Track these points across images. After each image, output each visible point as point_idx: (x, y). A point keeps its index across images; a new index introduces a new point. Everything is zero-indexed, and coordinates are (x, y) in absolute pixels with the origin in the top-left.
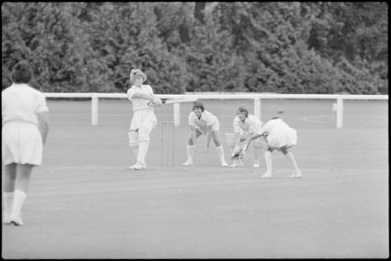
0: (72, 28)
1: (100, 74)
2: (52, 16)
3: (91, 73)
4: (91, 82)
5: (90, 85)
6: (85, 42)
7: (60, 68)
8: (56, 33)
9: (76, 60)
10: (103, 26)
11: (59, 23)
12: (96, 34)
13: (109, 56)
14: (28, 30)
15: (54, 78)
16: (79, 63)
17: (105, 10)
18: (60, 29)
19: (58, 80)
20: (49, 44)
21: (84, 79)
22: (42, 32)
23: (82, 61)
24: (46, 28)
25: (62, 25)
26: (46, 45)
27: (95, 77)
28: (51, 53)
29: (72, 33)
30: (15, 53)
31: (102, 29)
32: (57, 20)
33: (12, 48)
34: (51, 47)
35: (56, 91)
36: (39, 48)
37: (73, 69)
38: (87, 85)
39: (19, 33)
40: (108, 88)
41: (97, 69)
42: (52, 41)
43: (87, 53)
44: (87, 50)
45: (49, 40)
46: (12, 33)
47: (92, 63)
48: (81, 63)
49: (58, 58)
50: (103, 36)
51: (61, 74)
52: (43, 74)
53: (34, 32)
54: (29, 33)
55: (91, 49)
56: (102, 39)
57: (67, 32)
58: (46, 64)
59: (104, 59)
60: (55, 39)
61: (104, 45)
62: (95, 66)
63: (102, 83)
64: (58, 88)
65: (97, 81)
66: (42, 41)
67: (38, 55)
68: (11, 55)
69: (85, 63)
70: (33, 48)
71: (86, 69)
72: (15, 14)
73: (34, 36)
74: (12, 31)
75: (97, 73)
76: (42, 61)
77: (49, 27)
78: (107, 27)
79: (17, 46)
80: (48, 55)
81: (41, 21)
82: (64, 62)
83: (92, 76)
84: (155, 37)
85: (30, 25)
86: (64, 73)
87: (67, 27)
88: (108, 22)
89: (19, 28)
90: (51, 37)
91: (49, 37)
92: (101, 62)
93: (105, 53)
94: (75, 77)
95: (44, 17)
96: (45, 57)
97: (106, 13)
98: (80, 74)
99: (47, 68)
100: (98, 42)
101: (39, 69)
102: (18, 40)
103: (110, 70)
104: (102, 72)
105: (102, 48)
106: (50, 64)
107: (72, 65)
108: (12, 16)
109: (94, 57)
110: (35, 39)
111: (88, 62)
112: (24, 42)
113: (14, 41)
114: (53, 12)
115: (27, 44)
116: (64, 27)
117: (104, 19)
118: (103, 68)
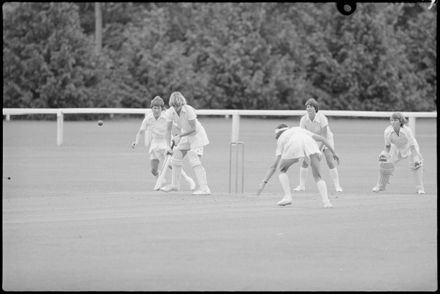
0: (386, 38)
2: (363, 25)
3: (407, 88)
4: (407, 99)
5: (406, 103)
6: (400, 53)
7: (371, 83)
8: (366, 44)
9: (389, 75)
10: (421, 36)
11: (370, 32)
12: (414, 45)
13: (428, 70)
14: (334, 41)
15: (364, 94)
16: (394, 78)
17: (424, 17)
19: (369, 97)
20: (359, 56)
21: (399, 96)
22: (351, 42)
23: (396, 74)
24: (356, 38)
25: (374, 35)
26: (355, 57)
27: (411, 93)
28: (361, 66)
29: (385, 44)
30: (320, 66)
31: (420, 39)
32: (369, 29)
33: (318, 61)
34: (361, 60)
35: (367, 109)
36: (347, 61)
37: (385, 84)
38: (402, 102)
39: (325, 44)
42: (362, 53)
43: (403, 67)
44: (403, 63)
45: (358, 52)
46: (317, 44)
47: (407, 78)
48: (395, 77)
49: (368, 71)
50: (421, 47)
52: (352, 89)
53: (341, 43)
54: (336, 44)
55: (407, 61)
56: (420, 50)
57: (380, 43)
58: (355, 79)
59: (422, 74)
60: (365, 50)
61: (423, 57)
62: (411, 81)
63: (420, 99)
64: (369, 105)
65: (413, 98)
66: (350, 53)
68: (316, 68)
69: (400, 78)
71: (401, 84)
72: (321, 23)
73: (341, 47)
74: (317, 41)
75: (414, 89)
76: (350, 75)
77: (358, 37)
78: (426, 37)
79: (322, 58)
80: (357, 68)
81: (350, 30)
83: (408, 92)
85: (337, 34)
86: (375, 89)
87: (379, 37)
88: (428, 32)
89: (325, 39)
90: (361, 48)
91: (359, 49)
92: (419, 77)
93: (423, 66)
94: (388, 93)
95: (353, 26)
96: (354, 70)
97: (425, 22)
99: (357, 83)
101: (347, 84)
102: (323, 51)
103: (429, 85)
104: (420, 87)
106: (359, 79)
107: (384, 79)
108: (318, 25)
109: (410, 71)
110: (343, 50)
111: (404, 76)
112: (330, 54)
113: (319, 53)
114: (363, 21)
115: (334, 56)
116: (375, 37)
117: (422, 29)
118: (421, 83)
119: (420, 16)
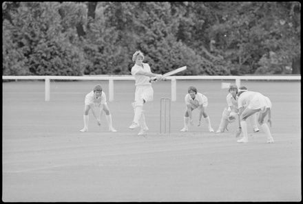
3: (12, 60)
4: (12, 68)
5: (11, 70)
6: (6, 36)
10: (20, 24)
12: (14, 30)
13: (24, 47)
17: (22, 11)
21: (7, 65)
27: (14, 64)
31: (19, 26)
38: (9, 70)
40: (25, 72)
41: (16, 58)
43: (9, 45)
44: (8, 42)
47: (12, 53)
48: (4, 53)
50: (19, 31)
55: (11, 41)
56: (19, 34)
59: (21, 50)
61: (21, 38)
62: (15, 55)
63: (20, 68)
65: (16, 67)
69: (7, 53)
71: (8, 57)
75: (16, 60)
78: (23, 24)
83: (12, 63)
84: (60, 32)
88: (24, 21)
92: (19, 52)
93: (21, 45)
97: (23, 14)
100: (16, 36)
103: (26, 58)
104: (20, 60)
105: (19, 41)
109: (13, 48)
111: (9, 52)
117: (21, 19)
118: (20, 57)
119: (19, 9)
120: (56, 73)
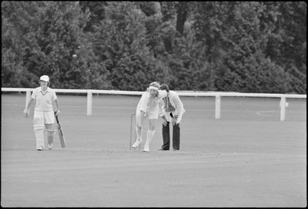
1: (100, 74)
18: (69, 38)
40: (106, 86)
41: (98, 71)
51: (69, 74)
67: (51, 58)
70: (47, 53)
82: (71, 64)
84: (145, 45)
98: (85, 75)
100: (99, 49)
105: (103, 54)
120: (139, 87)
